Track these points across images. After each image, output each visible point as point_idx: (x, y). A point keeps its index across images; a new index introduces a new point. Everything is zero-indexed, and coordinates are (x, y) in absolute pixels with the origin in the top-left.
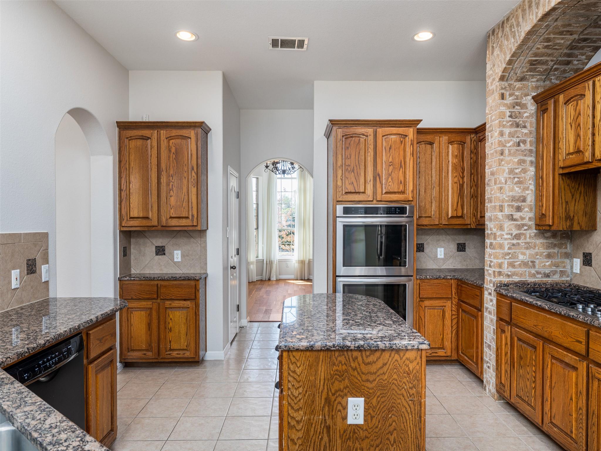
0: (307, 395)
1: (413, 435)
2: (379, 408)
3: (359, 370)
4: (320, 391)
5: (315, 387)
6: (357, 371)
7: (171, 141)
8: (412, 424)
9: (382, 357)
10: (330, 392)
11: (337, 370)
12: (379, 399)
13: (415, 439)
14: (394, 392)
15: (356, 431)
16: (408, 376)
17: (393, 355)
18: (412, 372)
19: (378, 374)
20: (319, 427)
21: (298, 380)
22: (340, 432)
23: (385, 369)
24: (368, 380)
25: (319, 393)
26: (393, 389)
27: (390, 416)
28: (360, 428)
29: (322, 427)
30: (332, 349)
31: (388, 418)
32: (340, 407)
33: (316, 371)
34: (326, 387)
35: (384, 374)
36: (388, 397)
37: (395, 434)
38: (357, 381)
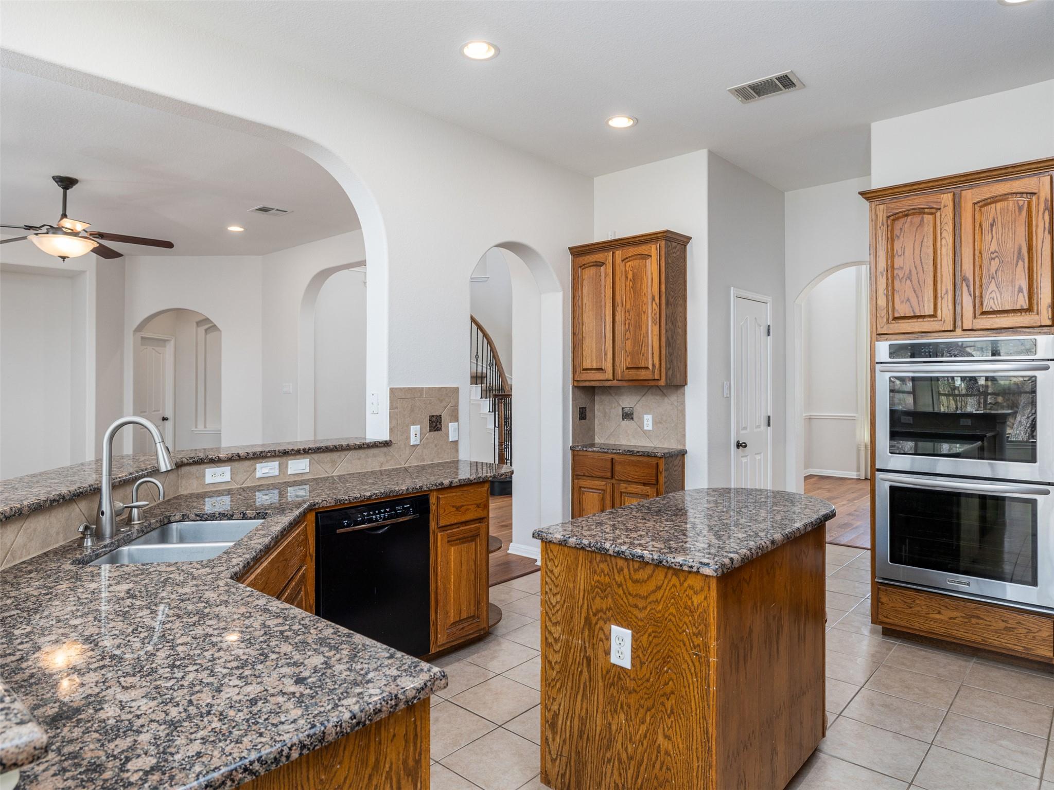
0: (565, 607)
1: (698, 711)
2: (651, 652)
3: (624, 587)
4: (580, 606)
5: (573, 598)
6: (623, 588)
7: (628, 264)
8: (698, 693)
9: (654, 575)
10: (590, 610)
11: (598, 581)
12: (651, 638)
13: (701, 719)
14: (671, 634)
15: (622, 676)
16: (691, 614)
17: (669, 576)
18: (698, 609)
19: (649, 600)
20: (578, 655)
21: (556, 584)
22: (602, 671)
23: (659, 595)
24: (636, 606)
25: (578, 608)
26: (670, 629)
27: (665, 669)
28: (627, 674)
29: (582, 657)
30: (588, 549)
31: (663, 672)
32: (601, 635)
33: (576, 576)
34: (586, 602)
35: (657, 602)
36: (663, 639)
37: (672, 701)
38: (622, 603)
